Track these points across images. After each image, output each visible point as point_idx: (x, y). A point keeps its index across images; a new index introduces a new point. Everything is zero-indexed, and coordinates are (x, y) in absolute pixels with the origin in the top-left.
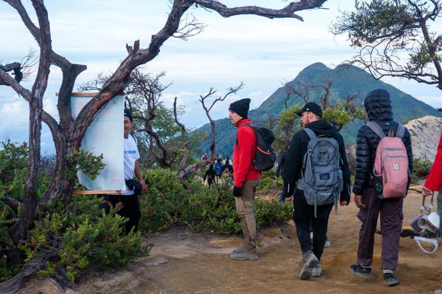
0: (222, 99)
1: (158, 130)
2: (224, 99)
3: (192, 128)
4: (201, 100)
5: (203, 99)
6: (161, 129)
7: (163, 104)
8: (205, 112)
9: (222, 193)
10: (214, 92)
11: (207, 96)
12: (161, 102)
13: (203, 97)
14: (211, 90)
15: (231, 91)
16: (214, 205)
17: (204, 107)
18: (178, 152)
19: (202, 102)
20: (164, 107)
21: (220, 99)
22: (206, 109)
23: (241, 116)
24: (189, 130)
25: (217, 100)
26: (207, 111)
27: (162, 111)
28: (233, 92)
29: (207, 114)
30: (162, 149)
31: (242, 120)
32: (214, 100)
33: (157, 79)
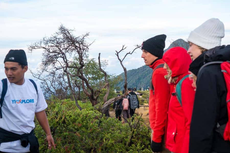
0: (131, 53)
1: (92, 76)
2: (132, 53)
3: (113, 75)
4: (117, 54)
5: (118, 53)
6: (94, 75)
7: (94, 60)
8: (120, 62)
9: (134, 131)
10: (126, 48)
11: (120, 51)
12: (93, 59)
13: (118, 52)
14: (123, 46)
15: (137, 47)
16: (127, 143)
17: (119, 59)
18: (101, 91)
19: (118, 55)
20: (95, 62)
21: (129, 53)
22: (120, 60)
23: (156, 56)
24: (111, 76)
25: (127, 54)
26: (121, 62)
27: (93, 64)
28: (139, 47)
29: (121, 64)
30: (90, 89)
31: (158, 61)
32: (126, 54)
33: (83, 38)
